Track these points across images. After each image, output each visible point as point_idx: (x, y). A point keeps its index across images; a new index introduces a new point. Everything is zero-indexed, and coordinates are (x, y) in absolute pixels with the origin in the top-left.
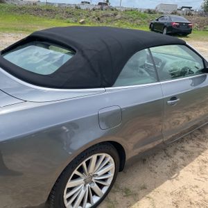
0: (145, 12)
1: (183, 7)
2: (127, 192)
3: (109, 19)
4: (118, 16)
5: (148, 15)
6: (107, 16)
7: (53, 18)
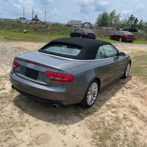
0: (65, 26)
1: (85, 23)
2: (100, 101)
3: (43, 30)
4: (49, 28)
5: (67, 28)
6: (41, 28)
7: (2, 29)
